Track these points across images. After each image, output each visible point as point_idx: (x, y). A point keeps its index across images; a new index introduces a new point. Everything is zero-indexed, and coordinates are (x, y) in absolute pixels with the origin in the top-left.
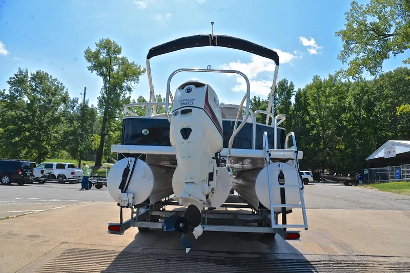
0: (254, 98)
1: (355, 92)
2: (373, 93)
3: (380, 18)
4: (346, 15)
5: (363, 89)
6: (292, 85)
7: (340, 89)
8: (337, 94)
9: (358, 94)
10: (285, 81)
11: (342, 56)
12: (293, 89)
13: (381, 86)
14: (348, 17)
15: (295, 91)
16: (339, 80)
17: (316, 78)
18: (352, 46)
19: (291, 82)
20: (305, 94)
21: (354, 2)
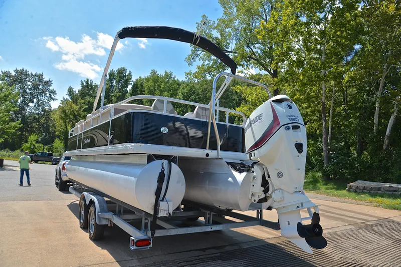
0: (86, 80)
1: (184, 91)
2: (198, 94)
3: (222, 35)
4: (197, 25)
5: (191, 89)
6: (130, 75)
7: (173, 86)
8: (170, 90)
9: (187, 93)
10: (124, 70)
11: (189, 59)
12: (131, 79)
13: (205, 89)
14: (198, 26)
15: (132, 81)
16: (173, 78)
17: (154, 72)
18: (199, 53)
19: (130, 71)
20: (142, 86)
21: (204, 15)
